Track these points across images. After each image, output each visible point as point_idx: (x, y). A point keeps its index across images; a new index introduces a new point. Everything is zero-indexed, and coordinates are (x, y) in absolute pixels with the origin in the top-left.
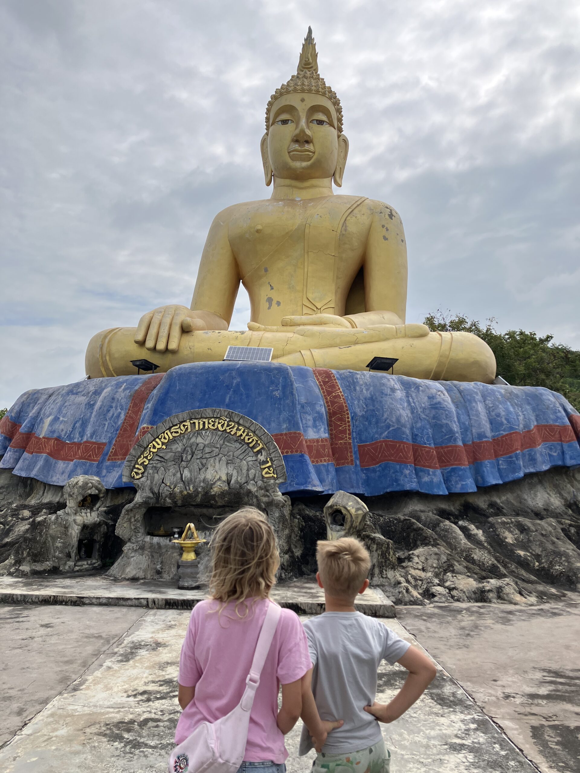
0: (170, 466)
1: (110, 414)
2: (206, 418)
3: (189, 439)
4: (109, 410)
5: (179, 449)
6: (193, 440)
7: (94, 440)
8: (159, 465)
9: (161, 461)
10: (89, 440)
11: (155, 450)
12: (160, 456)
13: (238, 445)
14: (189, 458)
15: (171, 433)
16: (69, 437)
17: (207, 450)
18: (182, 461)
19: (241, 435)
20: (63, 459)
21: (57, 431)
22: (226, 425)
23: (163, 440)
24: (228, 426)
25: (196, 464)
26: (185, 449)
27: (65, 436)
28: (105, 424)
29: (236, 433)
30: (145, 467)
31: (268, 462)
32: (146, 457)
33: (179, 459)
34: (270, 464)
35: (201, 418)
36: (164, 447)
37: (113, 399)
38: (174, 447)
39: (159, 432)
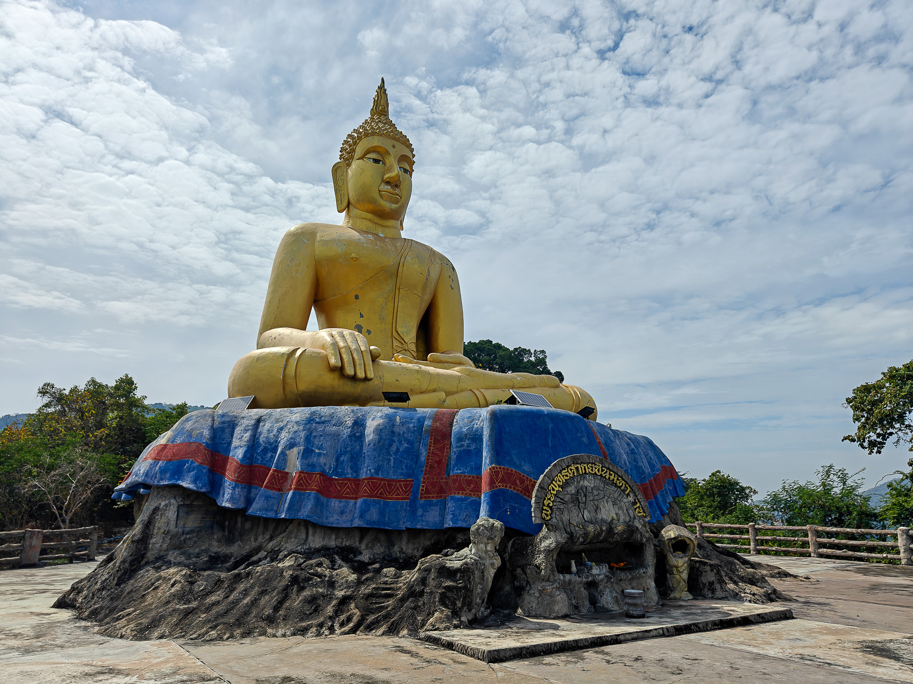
0: (571, 507)
1: (394, 448)
2: (585, 463)
3: (578, 482)
4: (392, 445)
5: (573, 492)
6: (582, 483)
7: (380, 476)
8: (562, 507)
9: (563, 503)
10: (376, 476)
11: (555, 493)
12: (561, 499)
13: (614, 488)
14: (584, 500)
15: (563, 476)
16: (335, 472)
17: (595, 493)
18: (579, 503)
19: (613, 480)
20: (335, 497)
21: (317, 464)
22: (600, 470)
23: (558, 482)
24: (602, 471)
25: (590, 505)
26: (578, 491)
27: (330, 470)
28: (390, 460)
29: (609, 478)
30: (551, 508)
31: (637, 503)
32: (550, 499)
33: (575, 500)
34: (638, 505)
35: (582, 463)
36: (561, 489)
37: (393, 432)
38: (569, 489)
39: (554, 476)
